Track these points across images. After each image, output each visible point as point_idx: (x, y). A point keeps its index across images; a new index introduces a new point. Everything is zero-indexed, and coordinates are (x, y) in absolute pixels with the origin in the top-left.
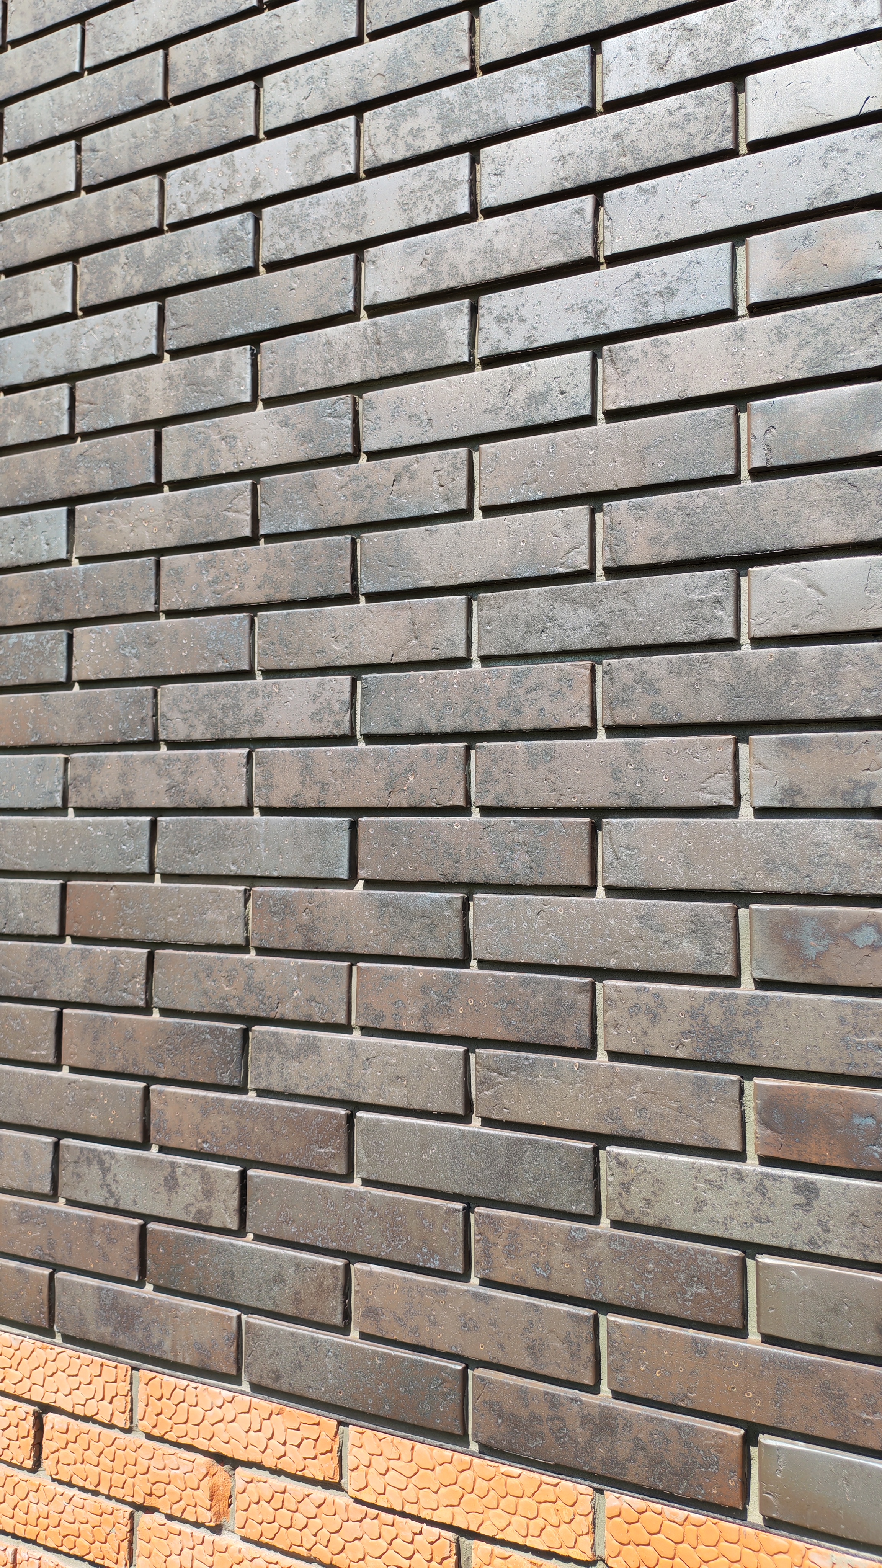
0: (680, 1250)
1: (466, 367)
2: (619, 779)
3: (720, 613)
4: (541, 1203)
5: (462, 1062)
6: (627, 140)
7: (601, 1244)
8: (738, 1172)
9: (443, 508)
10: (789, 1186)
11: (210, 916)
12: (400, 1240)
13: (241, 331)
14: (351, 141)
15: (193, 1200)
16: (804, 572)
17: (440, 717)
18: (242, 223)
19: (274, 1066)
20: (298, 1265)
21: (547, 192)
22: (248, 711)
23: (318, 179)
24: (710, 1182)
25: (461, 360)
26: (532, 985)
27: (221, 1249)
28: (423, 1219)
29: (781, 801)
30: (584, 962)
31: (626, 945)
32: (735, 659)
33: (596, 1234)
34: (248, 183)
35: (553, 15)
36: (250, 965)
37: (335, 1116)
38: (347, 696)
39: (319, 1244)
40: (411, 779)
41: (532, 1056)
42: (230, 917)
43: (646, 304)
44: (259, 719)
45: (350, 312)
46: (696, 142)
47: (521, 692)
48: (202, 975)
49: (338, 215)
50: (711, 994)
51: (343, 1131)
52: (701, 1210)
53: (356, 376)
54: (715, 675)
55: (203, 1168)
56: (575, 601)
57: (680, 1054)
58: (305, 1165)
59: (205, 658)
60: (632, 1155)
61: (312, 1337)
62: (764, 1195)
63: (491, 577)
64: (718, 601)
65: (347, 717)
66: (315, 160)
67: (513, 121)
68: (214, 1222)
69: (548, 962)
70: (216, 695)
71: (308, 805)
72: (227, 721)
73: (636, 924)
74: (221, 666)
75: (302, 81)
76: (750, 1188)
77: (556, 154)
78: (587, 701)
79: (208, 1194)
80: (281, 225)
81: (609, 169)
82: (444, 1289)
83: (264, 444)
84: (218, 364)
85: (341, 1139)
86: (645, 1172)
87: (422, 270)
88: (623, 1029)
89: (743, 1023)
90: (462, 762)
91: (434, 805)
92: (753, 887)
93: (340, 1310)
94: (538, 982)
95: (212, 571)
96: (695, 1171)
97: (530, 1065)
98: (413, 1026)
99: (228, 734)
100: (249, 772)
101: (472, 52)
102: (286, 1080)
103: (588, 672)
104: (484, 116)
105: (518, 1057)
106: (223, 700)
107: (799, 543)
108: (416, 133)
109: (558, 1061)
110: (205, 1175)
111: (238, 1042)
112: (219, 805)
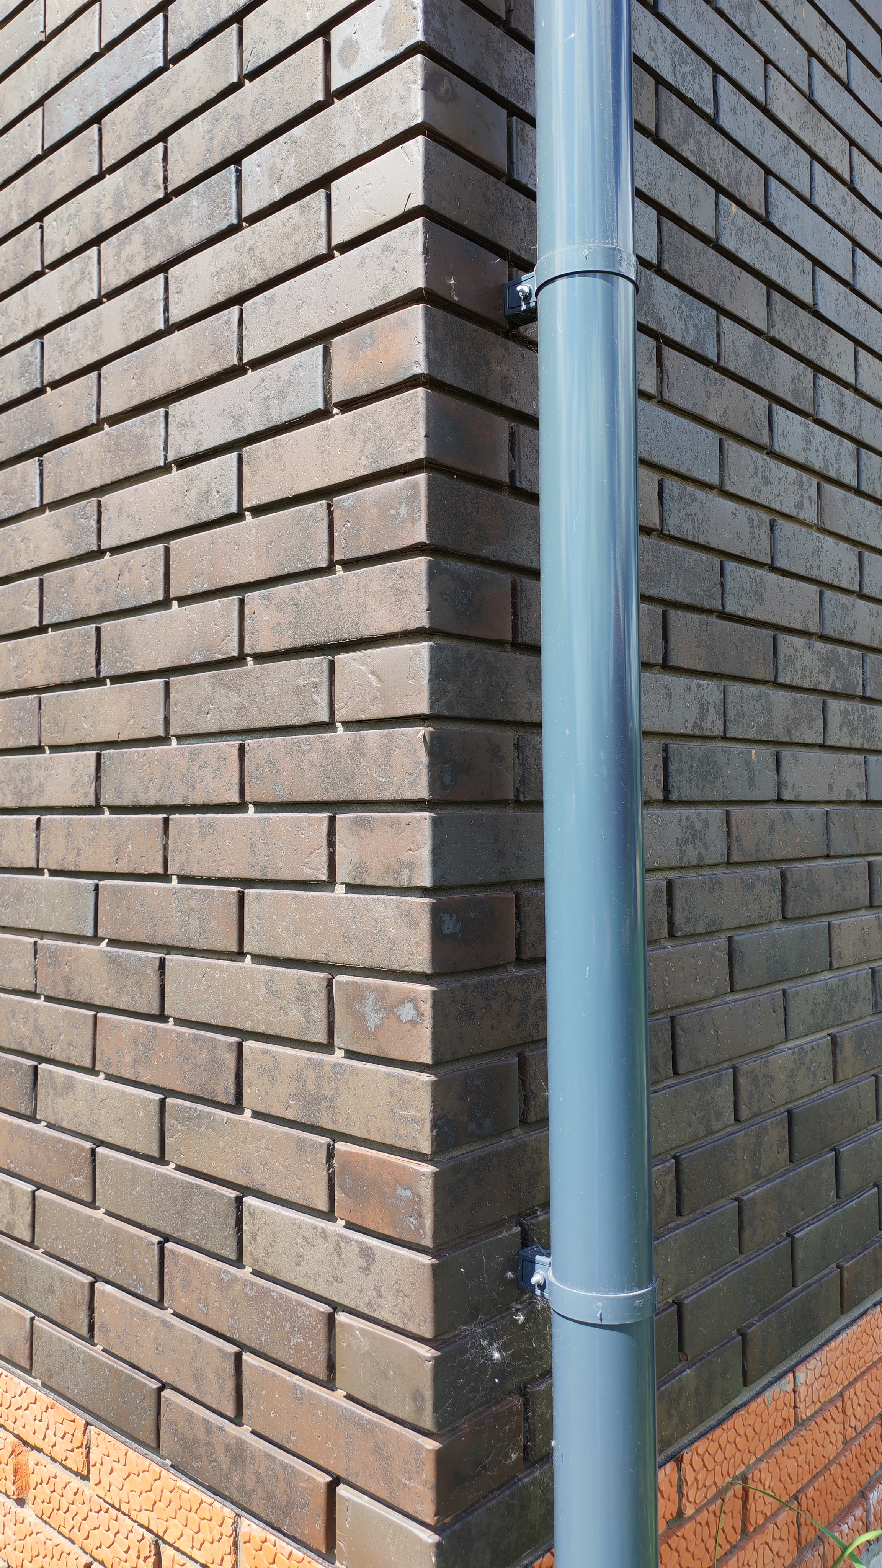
0: (288, 1300)
1: (165, 469)
2: (254, 852)
3: (316, 698)
4: (203, 1244)
5: (158, 1110)
6: (257, 253)
7: (238, 1287)
8: (324, 1231)
9: (148, 600)
10: (355, 1248)
11: (14, 965)
12: (121, 1266)
13: (32, 446)
14: (94, 270)
15: (5, 1213)
16: (369, 660)
17: (146, 790)
18: (32, 349)
19: (49, 1101)
20: (63, 1278)
21: (208, 306)
22: (35, 783)
23: (75, 307)
24: (305, 1238)
25: (158, 464)
26: (200, 1043)
27: (21, 1258)
28: (133, 1248)
29: (355, 878)
30: (231, 1023)
31: (257, 1008)
32: (326, 742)
33: (236, 1277)
34: (35, 313)
35: (211, 139)
36: (36, 1009)
37: (82, 1149)
38: (92, 769)
39: (74, 1262)
40: (130, 846)
41: (200, 1107)
42: (25, 965)
43: (268, 407)
44: (41, 790)
45: (93, 425)
46: (300, 251)
47: (196, 767)
48: (10, 1016)
49: (86, 337)
50: (309, 1059)
51: (89, 1161)
52: (300, 1265)
53: (97, 483)
54: (313, 755)
55: (11, 1185)
56: (227, 686)
57: (289, 1115)
58: (67, 1191)
59: (12, 735)
60: (258, 1208)
61: (70, 1344)
62: (339, 1255)
63: (177, 663)
64: (315, 686)
65: (93, 790)
66: (73, 289)
67: (189, 242)
68: (16, 1234)
69: (209, 1022)
70: (17, 768)
71: (70, 868)
72: (24, 791)
73: (263, 991)
74: (22, 742)
75: (65, 220)
76: (331, 1246)
77: (214, 270)
78: (236, 779)
79: (13, 1206)
80: (54, 350)
81: (247, 281)
82: (145, 1314)
83: (45, 544)
84: (19, 475)
85: (87, 1170)
86: (265, 1224)
87: (134, 383)
88: (254, 1088)
89: (329, 1089)
90: (161, 832)
91: (143, 871)
92: (336, 960)
93: (86, 1323)
94: (204, 1040)
95: (16, 657)
96: (296, 1227)
97: (197, 1117)
98: (128, 1074)
99: (25, 803)
100: (38, 836)
101: (165, 179)
102: (55, 1114)
103: (236, 752)
104: (170, 238)
105: (190, 1108)
106: (23, 773)
107: (367, 633)
108: (131, 259)
109: (214, 1114)
110: (12, 1190)
111: (30, 1077)
112: (19, 866)
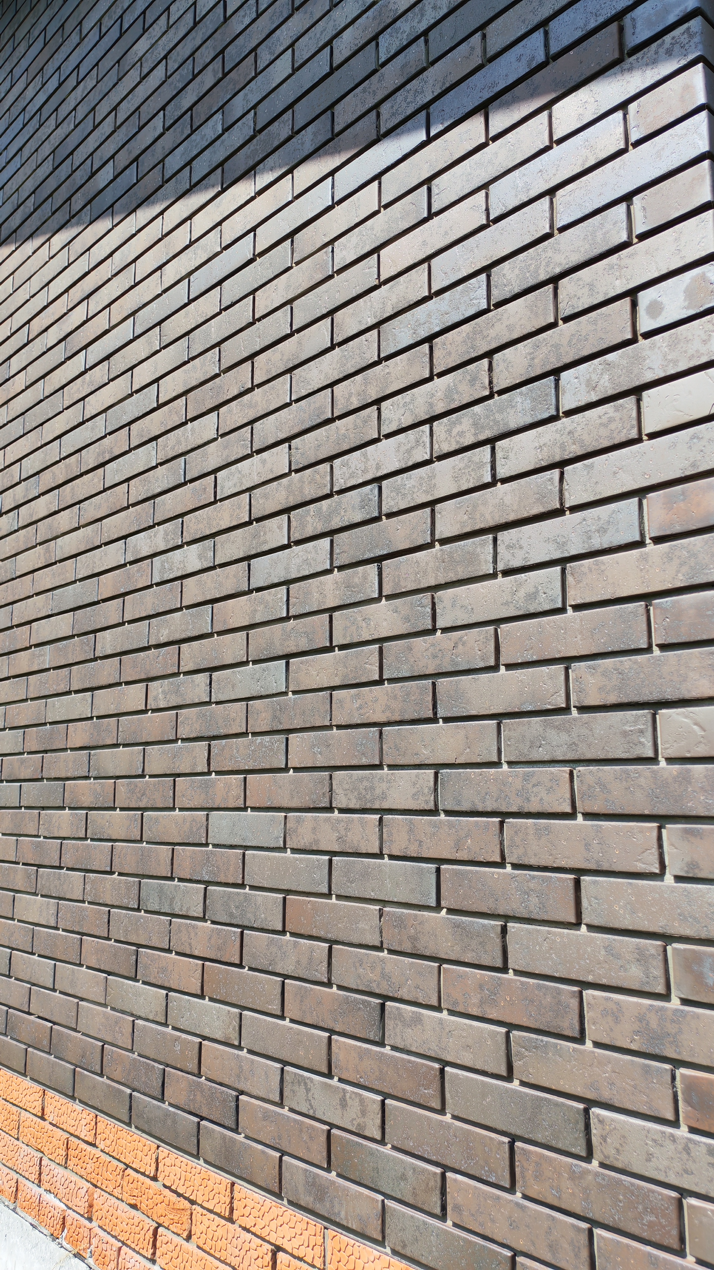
0: (639, 1188)
1: (494, 576)
2: (588, 850)
3: (643, 740)
4: (553, 1143)
5: (504, 1040)
6: (576, 435)
7: (590, 1177)
8: (672, 1135)
9: (481, 665)
10: (704, 1150)
11: (360, 925)
12: (472, 1159)
13: (372, 555)
14: (428, 440)
15: (355, 1116)
16: (691, 715)
17: (483, 800)
18: (371, 490)
19: (398, 1030)
20: (414, 1169)
21: (532, 468)
22: (378, 791)
23: (410, 463)
24: (655, 1141)
25: (488, 572)
26: (544, 990)
27: (372, 1153)
28: (485, 1146)
29: (687, 872)
30: (573, 976)
31: (598, 966)
32: (653, 772)
33: (588, 1170)
34: (374, 466)
35: (533, 359)
36: (383, 960)
37: (432, 1068)
38: (432, 783)
39: (426, 1156)
40: (469, 841)
41: (545, 1039)
42: (371, 927)
43: (590, 538)
44: (384, 797)
45: (428, 543)
46: (615, 435)
47: (530, 786)
48: (358, 965)
49: (421, 485)
50: (651, 1006)
51: (438, 1078)
52: (650, 1161)
53: (433, 583)
54: (642, 781)
55: (360, 1095)
56: (558, 728)
57: (633, 1047)
58: (417, 1100)
59: (356, 756)
60: (608, 1117)
61: (424, 1221)
62: (688, 1154)
63: (509, 710)
64: (641, 731)
65: (432, 798)
66: (409, 451)
67: (513, 426)
68: (367, 1133)
69: (552, 974)
70: (361, 780)
71: (412, 855)
72: (368, 797)
73: (603, 952)
74: (364, 761)
75: (401, 405)
76: (680, 1147)
77: (537, 445)
78: (568, 795)
79: (363, 1113)
80: (392, 491)
81: (566, 453)
82: (498, 1198)
83: (385, 623)
84: (360, 575)
85: (437, 1084)
86: (615, 1129)
87: (466, 517)
88: (598, 1026)
89: (672, 1028)
90: (498, 831)
91: (482, 860)
92: (673, 932)
93: (439, 1203)
94: (547, 988)
95: (359, 701)
96: (646, 1132)
97: (544, 1046)
98: (475, 1011)
99: (368, 806)
100: (381, 831)
101: (491, 382)
102: (404, 1041)
103: (568, 776)
104: (496, 422)
105: (537, 1039)
106: (365, 783)
107: (688, 695)
108: (461, 434)
109: (560, 1045)
110: (362, 1100)
111: (378, 1012)
112: (364, 852)
